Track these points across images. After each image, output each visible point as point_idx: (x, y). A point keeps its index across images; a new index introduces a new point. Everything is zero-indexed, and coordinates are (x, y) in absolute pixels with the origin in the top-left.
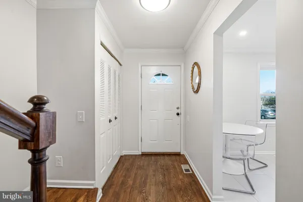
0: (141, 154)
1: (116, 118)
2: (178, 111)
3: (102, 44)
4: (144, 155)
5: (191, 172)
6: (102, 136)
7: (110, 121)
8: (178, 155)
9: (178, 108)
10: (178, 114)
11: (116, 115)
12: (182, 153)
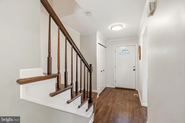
0: (115, 87)
1: (104, 70)
2: (135, 68)
3: (99, 43)
4: (117, 88)
5: (138, 96)
6: (99, 76)
7: (101, 71)
8: (134, 90)
9: (134, 67)
10: (134, 70)
11: (104, 69)
12: (136, 90)
